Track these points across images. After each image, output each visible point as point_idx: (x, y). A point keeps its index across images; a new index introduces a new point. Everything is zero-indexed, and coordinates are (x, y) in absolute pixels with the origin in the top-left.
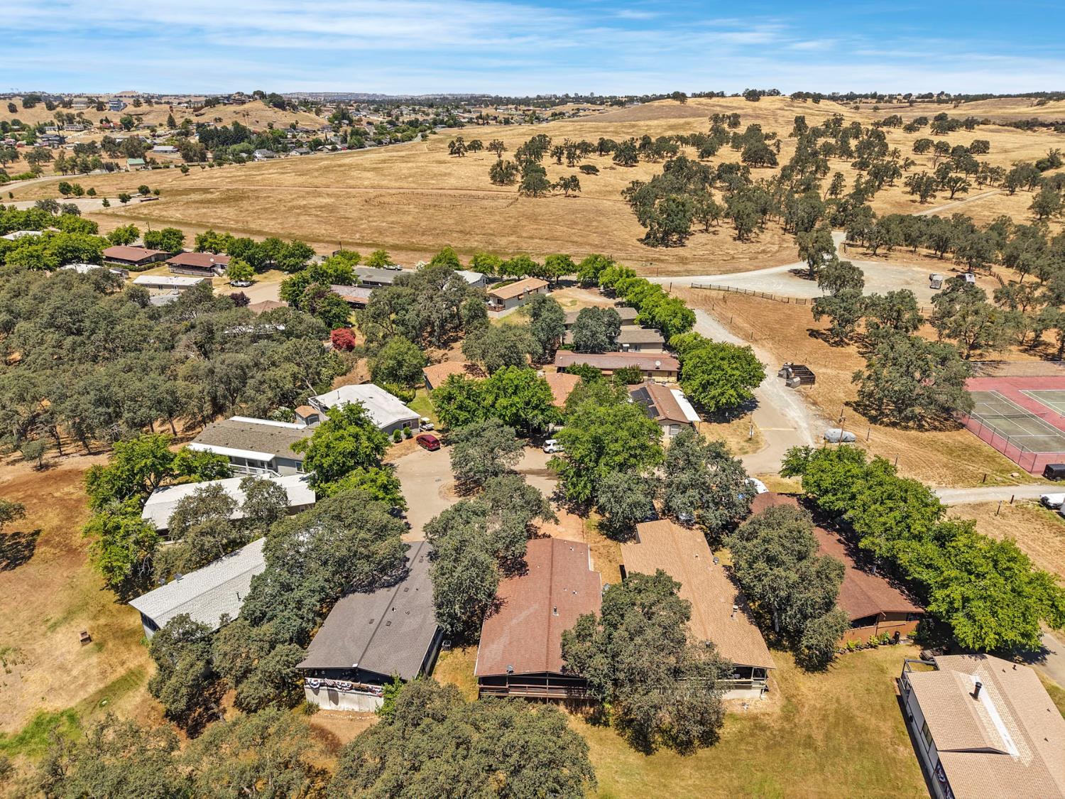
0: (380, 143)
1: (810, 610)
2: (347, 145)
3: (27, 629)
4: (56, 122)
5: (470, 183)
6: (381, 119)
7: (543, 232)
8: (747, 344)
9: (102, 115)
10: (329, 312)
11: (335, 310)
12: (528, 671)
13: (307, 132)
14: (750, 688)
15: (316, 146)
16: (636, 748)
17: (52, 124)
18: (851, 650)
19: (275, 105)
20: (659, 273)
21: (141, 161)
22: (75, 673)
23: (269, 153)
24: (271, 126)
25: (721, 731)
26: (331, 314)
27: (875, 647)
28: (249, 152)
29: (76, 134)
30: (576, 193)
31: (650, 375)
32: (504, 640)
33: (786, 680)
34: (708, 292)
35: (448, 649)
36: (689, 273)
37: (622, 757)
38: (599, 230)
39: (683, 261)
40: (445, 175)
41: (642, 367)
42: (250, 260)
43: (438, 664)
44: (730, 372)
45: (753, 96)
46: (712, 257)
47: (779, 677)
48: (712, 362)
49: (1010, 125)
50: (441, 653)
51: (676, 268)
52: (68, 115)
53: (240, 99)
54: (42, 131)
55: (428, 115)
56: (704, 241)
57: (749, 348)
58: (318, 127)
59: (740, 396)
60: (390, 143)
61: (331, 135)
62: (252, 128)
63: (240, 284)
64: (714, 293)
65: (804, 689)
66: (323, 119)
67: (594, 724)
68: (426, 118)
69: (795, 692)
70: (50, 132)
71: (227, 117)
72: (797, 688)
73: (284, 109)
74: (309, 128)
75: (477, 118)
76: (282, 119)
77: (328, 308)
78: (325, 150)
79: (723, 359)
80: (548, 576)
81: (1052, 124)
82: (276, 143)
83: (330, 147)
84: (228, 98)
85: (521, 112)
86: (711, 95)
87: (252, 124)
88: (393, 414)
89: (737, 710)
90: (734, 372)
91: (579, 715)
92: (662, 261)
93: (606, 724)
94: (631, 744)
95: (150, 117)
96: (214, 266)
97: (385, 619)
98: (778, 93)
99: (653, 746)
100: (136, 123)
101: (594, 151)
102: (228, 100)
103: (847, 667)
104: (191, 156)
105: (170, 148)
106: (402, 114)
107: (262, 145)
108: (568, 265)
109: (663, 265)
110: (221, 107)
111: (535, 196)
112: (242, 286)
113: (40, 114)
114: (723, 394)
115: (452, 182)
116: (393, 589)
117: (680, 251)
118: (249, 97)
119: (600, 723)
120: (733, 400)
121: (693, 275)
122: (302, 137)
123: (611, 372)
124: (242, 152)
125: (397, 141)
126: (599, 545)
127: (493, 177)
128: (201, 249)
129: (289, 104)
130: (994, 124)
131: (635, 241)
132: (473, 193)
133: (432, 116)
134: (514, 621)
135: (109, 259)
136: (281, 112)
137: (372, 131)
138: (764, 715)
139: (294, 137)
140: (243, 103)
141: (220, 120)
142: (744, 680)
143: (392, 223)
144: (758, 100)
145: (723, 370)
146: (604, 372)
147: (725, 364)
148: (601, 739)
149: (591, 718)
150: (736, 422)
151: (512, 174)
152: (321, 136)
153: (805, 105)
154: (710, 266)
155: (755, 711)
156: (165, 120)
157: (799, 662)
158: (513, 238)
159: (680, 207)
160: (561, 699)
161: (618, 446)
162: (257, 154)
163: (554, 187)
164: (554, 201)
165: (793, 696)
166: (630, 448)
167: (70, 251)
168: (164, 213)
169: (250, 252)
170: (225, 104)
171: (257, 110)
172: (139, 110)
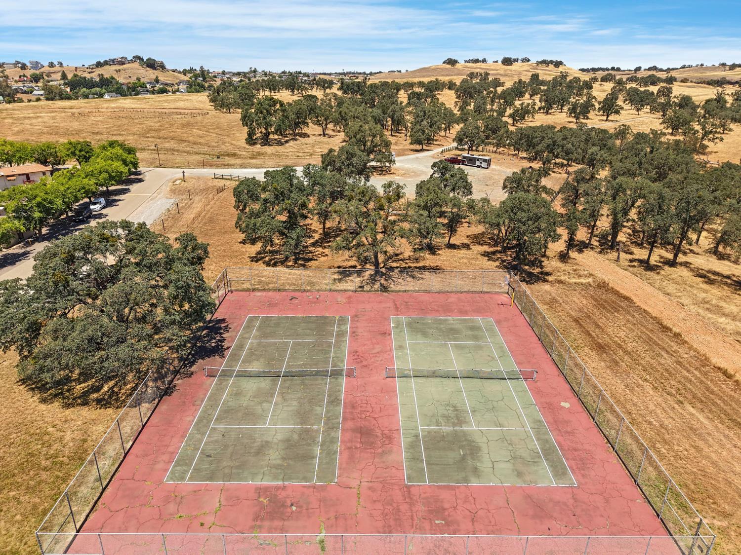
6: (238, 79)
9: (23, 73)
13: (166, 84)
19: (148, 66)
23: (116, 96)
24: (139, 79)
28: (99, 94)
45: (507, 61)
49: (704, 82)
53: (122, 61)
62: (123, 81)
66: (186, 78)
71: (108, 72)
73: (155, 69)
74: (169, 82)
76: (150, 75)
81: (737, 82)
86: (476, 61)
87: (124, 78)
95: (59, 74)
98: (528, 61)
100: (46, 78)
102: (113, 62)
110: (106, 67)
111: (229, 112)
118: (129, 60)
129: (159, 66)
130: (691, 82)
136: (151, 71)
139: (153, 87)
140: (123, 63)
141: (102, 75)
144: (511, 65)
153: (547, 68)
162: (106, 96)
170: (110, 65)
171: (132, 69)
172: (52, 70)
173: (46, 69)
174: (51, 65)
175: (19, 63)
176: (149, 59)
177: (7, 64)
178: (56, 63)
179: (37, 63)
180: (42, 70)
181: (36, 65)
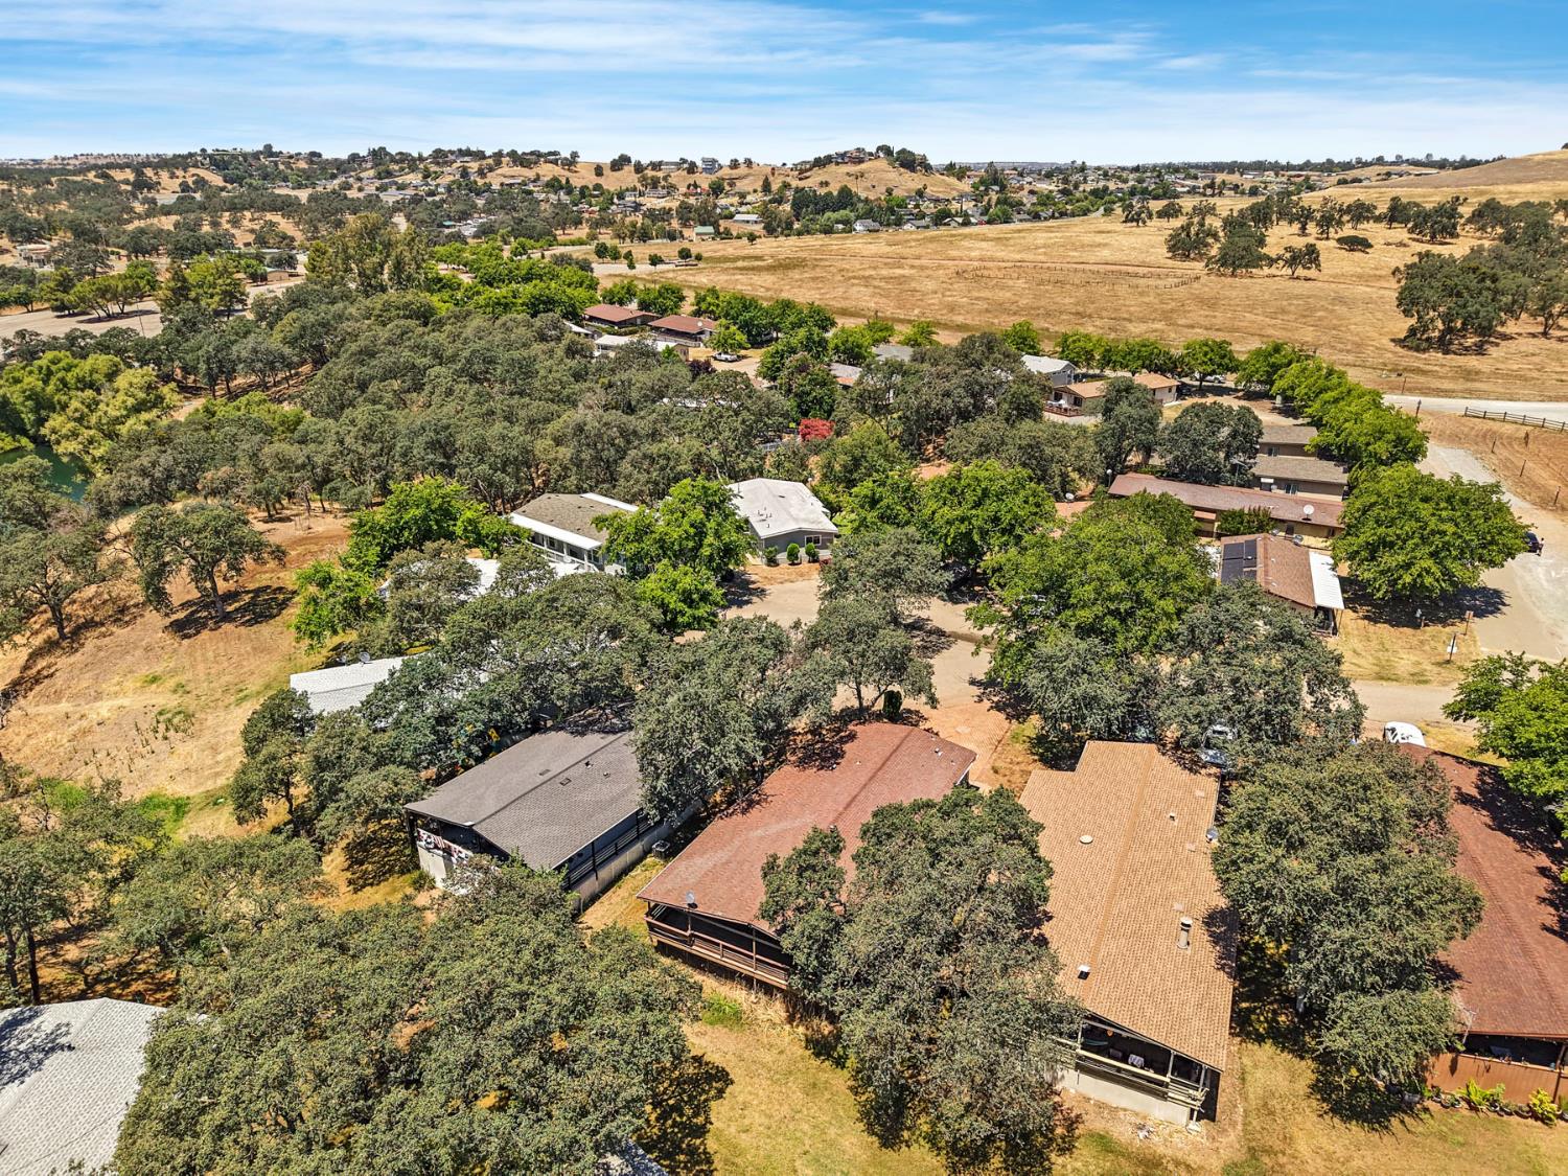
0: (1036, 217)
1: (1349, 968)
2: (986, 218)
3: (218, 696)
4: (639, 186)
5: (1134, 257)
6: (1052, 187)
7: (1218, 322)
8: (1491, 480)
9: (691, 179)
10: (808, 394)
11: (818, 392)
12: (719, 914)
13: (937, 200)
14: (1163, 1096)
15: (941, 218)
16: (870, 1124)
17: (635, 189)
18: (1473, 1107)
19: (902, 165)
20: (1404, 389)
21: (710, 229)
22: (220, 757)
23: (876, 225)
24: (889, 192)
25: (1060, 1160)
26: (810, 398)
27: (1544, 1119)
28: (847, 222)
29: (655, 201)
30: (1312, 273)
31: (1290, 531)
32: (722, 855)
33: (1272, 1113)
34: (1496, 426)
35: (659, 855)
36: (1470, 394)
37: (832, 1132)
38: (1325, 323)
39: (1469, 375)
40: (1099, 245)
41: (1274, 515)
42: (746, 327)
43: (633, 874)
44: (1433, 523)
46: (1535, 374)
47: (1254, 1103)
48: (1399, 505)
50: (649, 860)
51: (1447, 385)
52: (653, 178)
53: (858, 157)
54: (621, 196)
55: (1125, 181)
56: (1531, 350)
57: (1495, 488)
58: (955, 194)
59: (1448, 574)
60: (1053, 217)
61: (968, 206)
62: (863, 195)
63: (723, 356)
64: (1508, 429)
65: (1303, 1147)
66: (965, 186)
67: (817, 1055)
68: (1121, 185)
69: (1278, 1145)
70: (629, 198)
71: (836, 179)
72: (1288, 1139)
73: (913, 170)
74: (941, 196)
75: (1206, 187)
76: (907, 183)
77: (808, 388)
78: (953, 224)
79: (1426, 500)
80: (863, 780)
82: (889, 214)
83: (960, 220)
84: (843, 155)
85: (1284, 179)
87: (867, 189)
88: (796, 520)
89: (1122, 1133)
90: (1443, 527)
91: (801, 1029)
92: (1424, 373)
93: (840, 1063)
94: (865, 1115)
95: (746, 181)
96: (702, 333)
97: (566, 775)
99: (906, 1134)
100: (727, 188)
101: (1378, 219)
102: (843, 158)
103: (1443, 1138)
104: (774, 226)
105: (754, 217)
106: (1085, 181)
107: (869, 214)
108: (1223, 357)
109: (1422, 379)
110: (832, 168)
111: (1233, 275)
112: (726, 360)
113: (628, 177)
114: (1408, 566)
115: (1105, 254)
116: (611, 737)
117: (1472, 362)
118: (871, 154)
119: (829, 1056)
120: (1428, 580)
121: (1479, 398)
122: (929, 208)
123: (1212, 516)
124: (838, 222)
125: (1063, 214)
126: (1017, 768)
127: (1170, 249)
128: (698, 313)
129: (920, 164)
131: (1386, 342)
132: (1130, 269)
133: (1131, 183)
134: (759, 832)
135: (592, 318)
136: (907, 174)
137: (1028, 201)
138: (1177, 1163)
139: (917, 206)
140: (861, 161)
141: (827, 184)
142: (1151, 1074)
143: (977, 299)
145: (1418, 520)
146: (1198, 514)
147: (1425, 510)
148: (814, 1085)
149: (817, 1042)
150: (1432, 629)
151: (1206, 245)
152: (955, 206)
154: (1524, 387)
155: (1161, 1150)
156: (759, 185)
157: (1322, 1089)
158: (1159, 326)
159: (1488, 283)
160: (779, 990)
161: (1087, 592)
162: (858, 227)
163: (1271, 262)
164: (1266, 283)
165: (1269, 1151)
166: (1111, 598)
167: (544, 303)
168: (691, 278)
169: (747, 315)
170: (837, 164)
171: (876, 171)
172: (735, 173)
173: (726, 172)
174: (735, 164)
175: (684, 161)
176: (903, 151)
177: (667, 164)
178: (741, 160)
179: (714, 161)
180: (720, 174)
181: (712, 165)
